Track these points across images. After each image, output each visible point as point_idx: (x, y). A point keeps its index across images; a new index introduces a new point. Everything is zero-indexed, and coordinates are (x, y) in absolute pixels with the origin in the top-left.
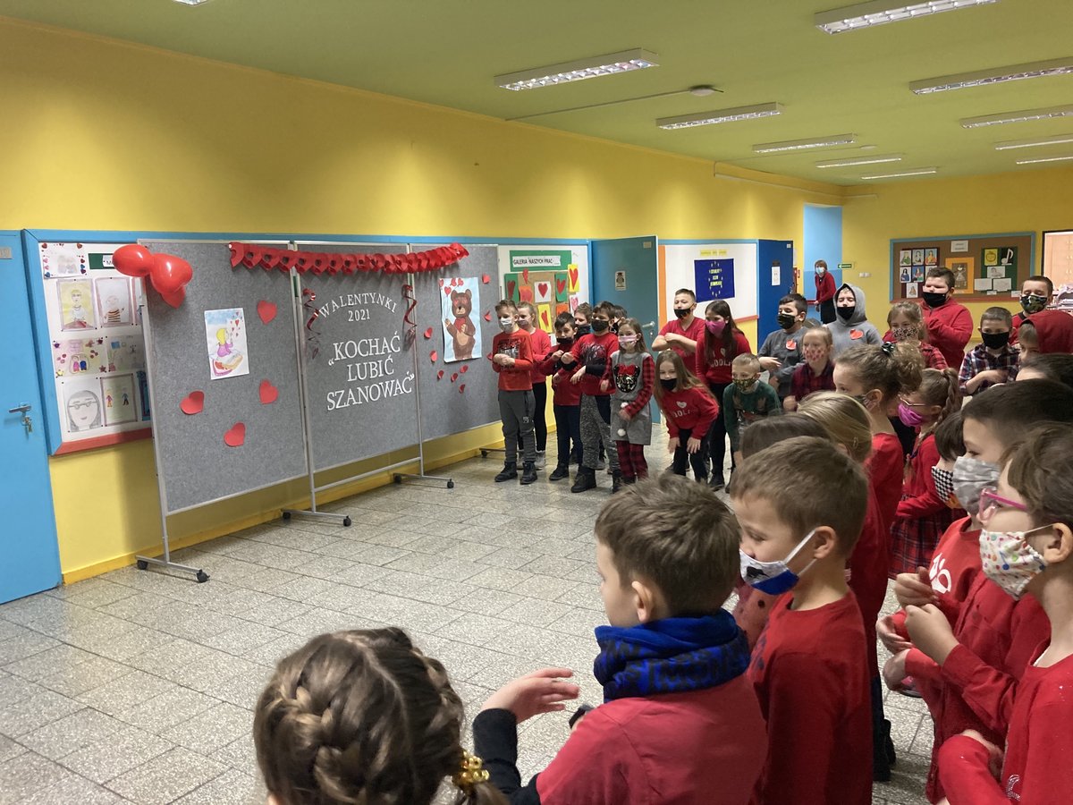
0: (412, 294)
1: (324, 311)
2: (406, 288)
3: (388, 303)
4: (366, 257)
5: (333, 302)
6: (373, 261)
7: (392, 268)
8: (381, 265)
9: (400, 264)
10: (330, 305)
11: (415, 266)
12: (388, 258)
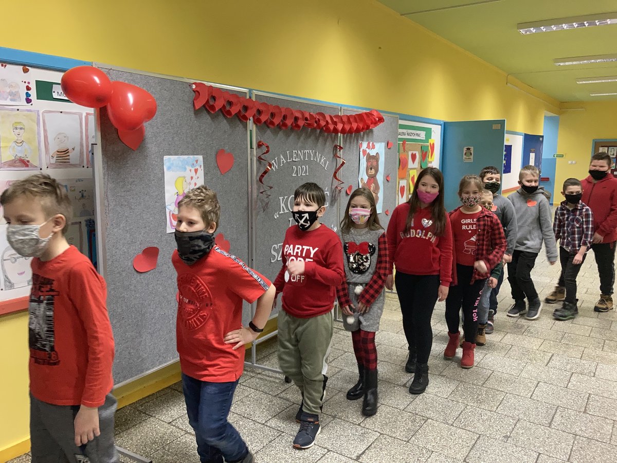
3: (322, 160)
4: (311, 115)
5: (281, 156)
8: (322, 123)
10: (279, 159)
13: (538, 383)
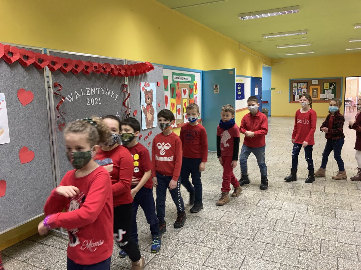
0: (128, 90)
1: (69, 98)
2: (124, 86)
3: (112, 94)
4: (99, 65)
5: (76, 92)
6: (103, 68)
7: (116, 73)
8: (108, 70)
9: (120, 70)
10: (74, 94)
11: (129, 73)
12: (113, 67)
13: (250, 216)
